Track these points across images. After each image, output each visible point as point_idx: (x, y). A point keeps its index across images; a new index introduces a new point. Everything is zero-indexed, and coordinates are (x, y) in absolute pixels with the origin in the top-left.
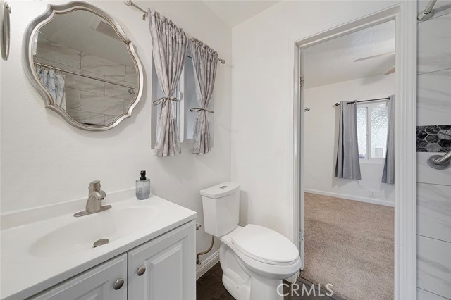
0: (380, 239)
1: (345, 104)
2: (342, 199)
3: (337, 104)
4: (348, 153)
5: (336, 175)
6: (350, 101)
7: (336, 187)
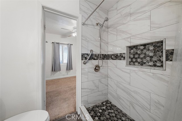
0: (68, 88)
1: (56, 43)
2: (55, 80)
3: (53, 43)
4: (57, 62)
5: (52, 71)
6: (57, 42)
7: (52, 75)
